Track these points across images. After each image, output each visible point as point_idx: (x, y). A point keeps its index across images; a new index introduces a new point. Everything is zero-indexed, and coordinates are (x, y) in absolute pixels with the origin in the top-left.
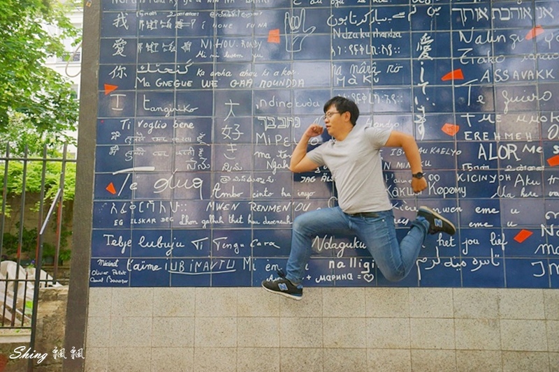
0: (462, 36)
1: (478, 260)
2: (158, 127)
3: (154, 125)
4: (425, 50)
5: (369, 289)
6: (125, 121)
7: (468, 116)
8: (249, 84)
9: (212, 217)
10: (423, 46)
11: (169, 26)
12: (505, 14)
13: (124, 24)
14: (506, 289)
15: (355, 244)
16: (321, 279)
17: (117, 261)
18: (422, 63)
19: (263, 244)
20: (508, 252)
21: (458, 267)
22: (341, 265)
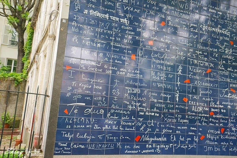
0: (190, 68)
1: (190, 145)
2: (88, 87)
3: (86, 86)
4: (180, 71)
5: (158, 155)
6: (74, 82)
7: (190, 96)
8: (123, 74)
9: (107, 126)
10: (179, 69)
11: (95, 45)
12: (202, 63)
13: (76, 41)
14: (197, 155)
15: (155, 139)
16: (144, 151)
17: (67, 143)
18: (179, 75)
19: (124, 138)
20: (198, 143)
21: (185, 148)
22: (150, 146)
